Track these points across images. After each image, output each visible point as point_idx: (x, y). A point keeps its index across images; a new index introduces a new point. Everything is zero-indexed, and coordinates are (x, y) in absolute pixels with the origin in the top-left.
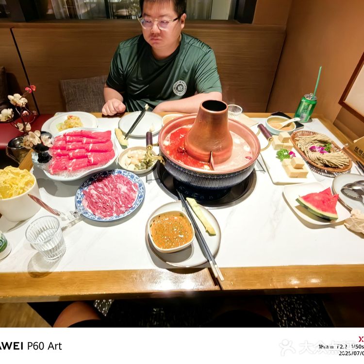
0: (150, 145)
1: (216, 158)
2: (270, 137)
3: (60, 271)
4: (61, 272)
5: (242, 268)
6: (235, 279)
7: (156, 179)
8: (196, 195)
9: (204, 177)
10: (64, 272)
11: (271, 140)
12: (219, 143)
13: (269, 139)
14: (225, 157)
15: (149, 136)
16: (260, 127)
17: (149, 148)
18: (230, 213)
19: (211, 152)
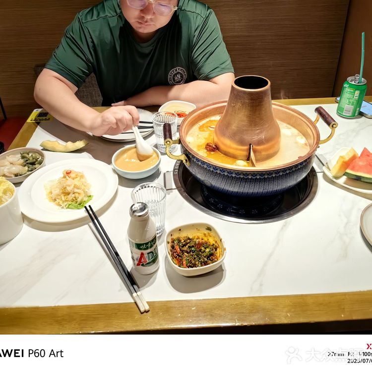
0: (169, 139)
1: (257, 154)
2: (333, 123)
3: (53, 306)
4: (55, 307)
5: (302, 296)
6: (293, 310)
7: (177, 188)
8: (233, 209)
9: (242, 177)
10: (58, 306)
11: (335, 126)
12: (261, 132)
13: (331, 125)
14: (271, 152)
15: (167, 128)
16: (319, 111)
17: (168, 143)
18: (282, 228)
19: (250, 145)
